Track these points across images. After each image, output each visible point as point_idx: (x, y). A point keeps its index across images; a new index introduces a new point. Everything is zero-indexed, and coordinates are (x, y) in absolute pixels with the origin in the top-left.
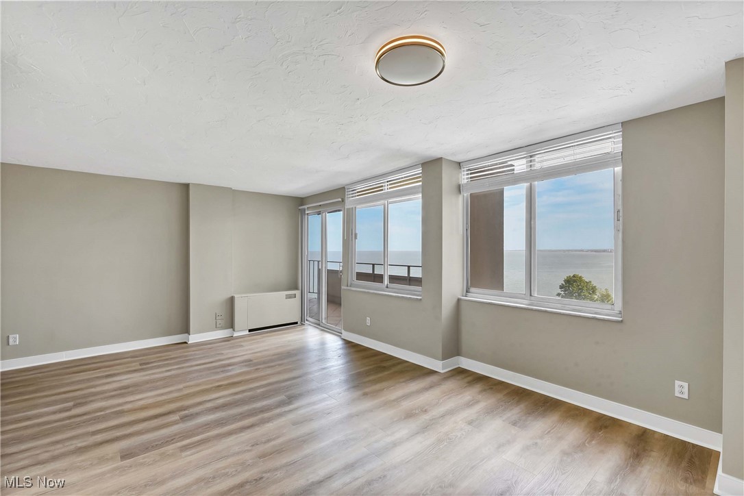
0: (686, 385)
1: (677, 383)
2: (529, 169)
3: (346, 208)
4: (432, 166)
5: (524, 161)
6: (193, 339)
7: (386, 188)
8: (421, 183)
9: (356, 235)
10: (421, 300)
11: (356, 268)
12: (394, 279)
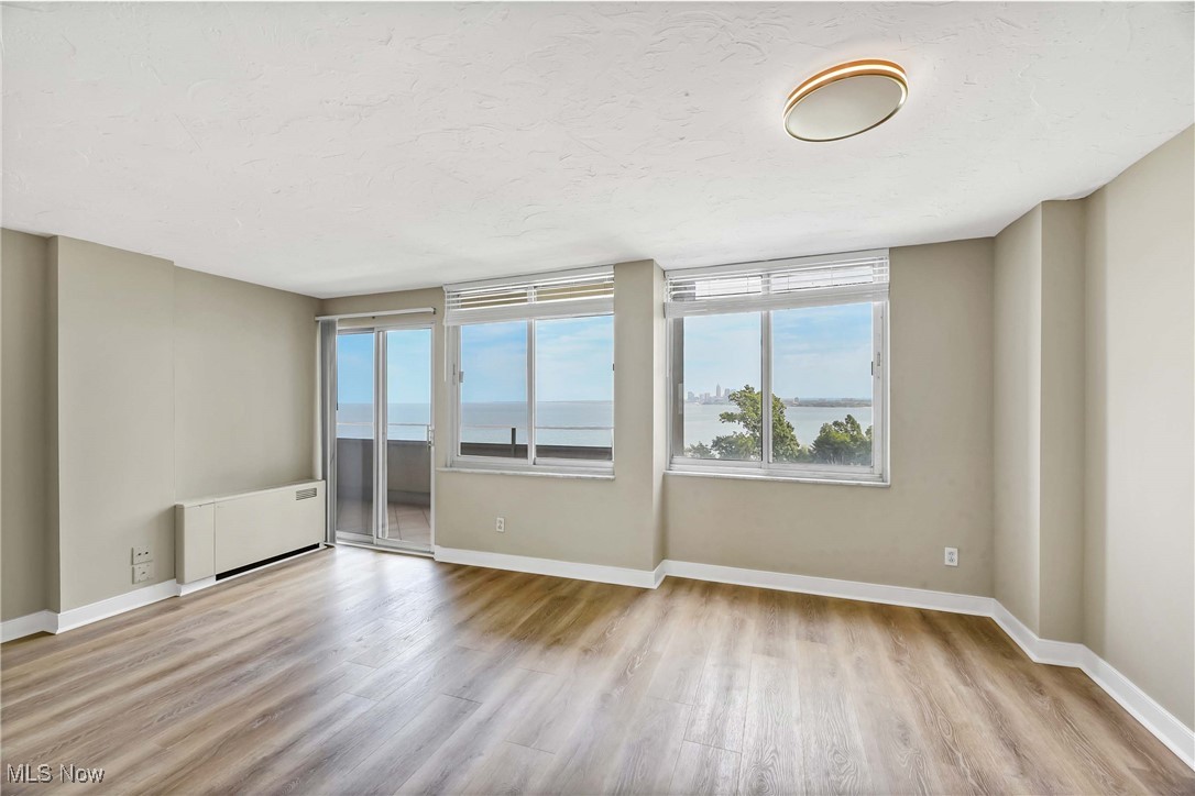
0: (955, 550)
1: (947, 550)
2: (766, 293)
3: (445, 324)
4: (634, 270)
5: (759, 280)
6: (69, 620)
7: (533, 297)
8: (612, 296)
9: (461, 375)
10: (613, 480)
11: (461, 434)
12: (544, 451)
